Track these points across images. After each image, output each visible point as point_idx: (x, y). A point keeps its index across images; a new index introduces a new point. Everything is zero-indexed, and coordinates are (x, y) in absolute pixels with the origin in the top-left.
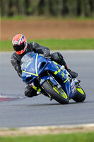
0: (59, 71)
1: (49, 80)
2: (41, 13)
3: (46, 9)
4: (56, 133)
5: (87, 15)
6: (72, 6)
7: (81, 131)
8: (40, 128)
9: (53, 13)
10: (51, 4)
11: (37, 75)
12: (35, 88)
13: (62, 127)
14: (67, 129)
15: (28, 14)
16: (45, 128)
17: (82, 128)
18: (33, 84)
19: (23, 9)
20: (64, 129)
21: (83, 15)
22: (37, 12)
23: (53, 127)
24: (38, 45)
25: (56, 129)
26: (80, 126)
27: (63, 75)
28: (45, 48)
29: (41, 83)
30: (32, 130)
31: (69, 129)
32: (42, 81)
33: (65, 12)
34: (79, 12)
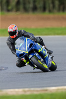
0: (42, 49)
1: (35, 56)
2: (18, 10)
3: (21, 7)
4: (28, 93)
5: (50, 11)
6: (40, 5)
7: (46, 92)
8: (17, 90)
9: (26, 10)
10: (24, 4)
11: (27, 52)
12: (25, 61)
13: (32, 89)
14: (36, 91)
15: (8, 11)
16: (21, 90)
17: (46, 90)
18: (24, 58)
19: (5, 7)
20: (34, 91)
21: (47, 11)
22: (15, 9)
23: (26, 89)
24: (25, 32)
25: (28, 91)
26: (45, 88)
27: (44, 52)
28: (31, 34)
29: (30, 58)
30: (12, 92)
31: (37, 91)
32: (31, 56)
33: (35, 9)
34: (44, 9)
